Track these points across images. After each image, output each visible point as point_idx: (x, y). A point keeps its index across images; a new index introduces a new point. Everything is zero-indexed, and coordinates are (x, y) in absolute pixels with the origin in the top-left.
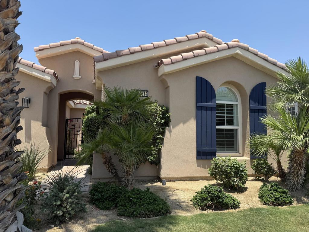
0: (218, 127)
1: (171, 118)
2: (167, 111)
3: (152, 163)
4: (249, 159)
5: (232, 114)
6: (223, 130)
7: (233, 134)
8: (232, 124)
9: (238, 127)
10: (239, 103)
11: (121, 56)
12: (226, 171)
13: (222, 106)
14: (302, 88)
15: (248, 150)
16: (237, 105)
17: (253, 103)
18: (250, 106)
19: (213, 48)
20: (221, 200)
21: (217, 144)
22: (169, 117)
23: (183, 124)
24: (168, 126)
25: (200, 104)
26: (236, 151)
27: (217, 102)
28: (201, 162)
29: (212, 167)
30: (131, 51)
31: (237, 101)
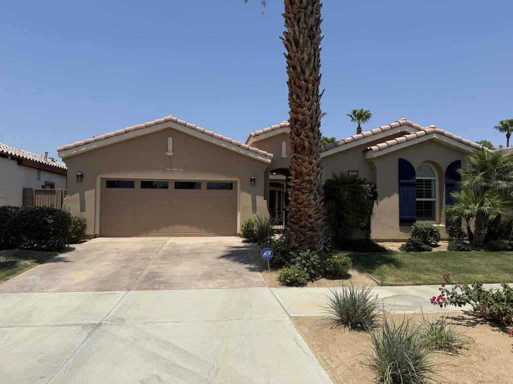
0: (417, 199)
1: (378, 193)
2: (375, 188)
3: (362, 228)
4: (445, 226)
5: (431, 188)
6: (422, 202)
7: (431, 205)
8: (430, 197)
9: (436, 199)
10: (436, 178)
11: (338, 146)
12: (424, 232)
13: (421, 181)
14: (482, 171)
15: (443, 219)
16: (435, 180)
17: (448, 178)
18: (446, 182)
19: (413, 135)
20: (419, 246)
21: (417, 214)
22: (376, 192)
23: (388, 197)
24: (376, 199)
25: (403, 181)
26: (434, 219)
27: (417, 178)
28: (403, 227)
29: (412, 231)
30: (346, 142)
31: (435, 177)
